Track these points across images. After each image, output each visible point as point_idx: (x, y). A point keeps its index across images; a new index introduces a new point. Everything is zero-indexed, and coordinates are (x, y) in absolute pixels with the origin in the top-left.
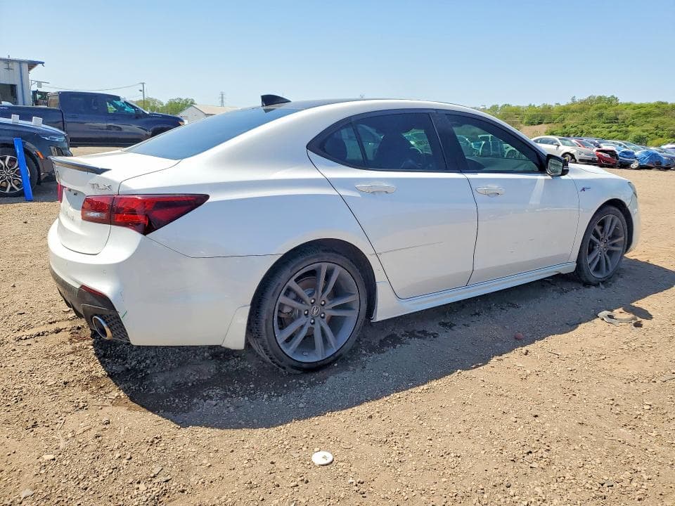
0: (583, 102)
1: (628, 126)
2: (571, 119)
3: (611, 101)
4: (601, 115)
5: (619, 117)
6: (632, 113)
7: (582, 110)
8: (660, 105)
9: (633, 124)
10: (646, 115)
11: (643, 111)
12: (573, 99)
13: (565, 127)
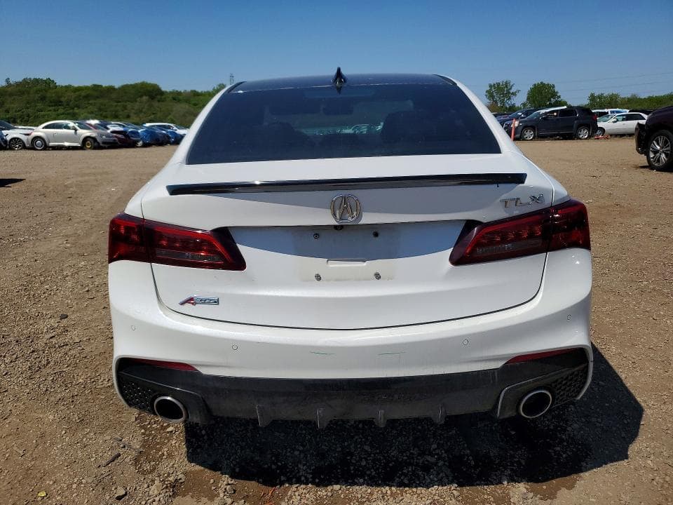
0: (18, 84)
1: (73, 109)
2: (11, 103)
3: (49, 83)
4: (43, 99)
5: (62, 99)
6: (74, 95)
7: (22, 93)
8: (96, 88)
9: (78, 107)
10: (87, 97)
11: (83, 94)
12: (7, 80)
13: (7, 111)
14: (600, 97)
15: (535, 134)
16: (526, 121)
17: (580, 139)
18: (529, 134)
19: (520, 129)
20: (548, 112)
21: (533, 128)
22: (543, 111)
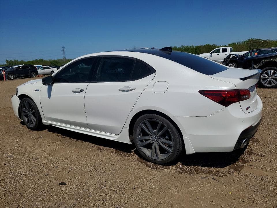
14: (11, 61)
15: (14, 76)
16: (8, 72)
17: (33, 77)
18: (11, 77)
19: (7, 75)
20: (18, 67)
21: (12, 74)
22: (14, 67)
